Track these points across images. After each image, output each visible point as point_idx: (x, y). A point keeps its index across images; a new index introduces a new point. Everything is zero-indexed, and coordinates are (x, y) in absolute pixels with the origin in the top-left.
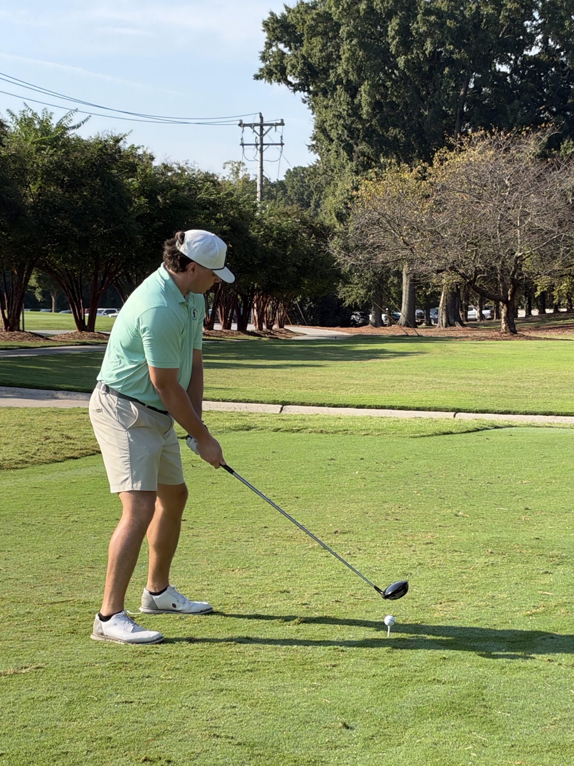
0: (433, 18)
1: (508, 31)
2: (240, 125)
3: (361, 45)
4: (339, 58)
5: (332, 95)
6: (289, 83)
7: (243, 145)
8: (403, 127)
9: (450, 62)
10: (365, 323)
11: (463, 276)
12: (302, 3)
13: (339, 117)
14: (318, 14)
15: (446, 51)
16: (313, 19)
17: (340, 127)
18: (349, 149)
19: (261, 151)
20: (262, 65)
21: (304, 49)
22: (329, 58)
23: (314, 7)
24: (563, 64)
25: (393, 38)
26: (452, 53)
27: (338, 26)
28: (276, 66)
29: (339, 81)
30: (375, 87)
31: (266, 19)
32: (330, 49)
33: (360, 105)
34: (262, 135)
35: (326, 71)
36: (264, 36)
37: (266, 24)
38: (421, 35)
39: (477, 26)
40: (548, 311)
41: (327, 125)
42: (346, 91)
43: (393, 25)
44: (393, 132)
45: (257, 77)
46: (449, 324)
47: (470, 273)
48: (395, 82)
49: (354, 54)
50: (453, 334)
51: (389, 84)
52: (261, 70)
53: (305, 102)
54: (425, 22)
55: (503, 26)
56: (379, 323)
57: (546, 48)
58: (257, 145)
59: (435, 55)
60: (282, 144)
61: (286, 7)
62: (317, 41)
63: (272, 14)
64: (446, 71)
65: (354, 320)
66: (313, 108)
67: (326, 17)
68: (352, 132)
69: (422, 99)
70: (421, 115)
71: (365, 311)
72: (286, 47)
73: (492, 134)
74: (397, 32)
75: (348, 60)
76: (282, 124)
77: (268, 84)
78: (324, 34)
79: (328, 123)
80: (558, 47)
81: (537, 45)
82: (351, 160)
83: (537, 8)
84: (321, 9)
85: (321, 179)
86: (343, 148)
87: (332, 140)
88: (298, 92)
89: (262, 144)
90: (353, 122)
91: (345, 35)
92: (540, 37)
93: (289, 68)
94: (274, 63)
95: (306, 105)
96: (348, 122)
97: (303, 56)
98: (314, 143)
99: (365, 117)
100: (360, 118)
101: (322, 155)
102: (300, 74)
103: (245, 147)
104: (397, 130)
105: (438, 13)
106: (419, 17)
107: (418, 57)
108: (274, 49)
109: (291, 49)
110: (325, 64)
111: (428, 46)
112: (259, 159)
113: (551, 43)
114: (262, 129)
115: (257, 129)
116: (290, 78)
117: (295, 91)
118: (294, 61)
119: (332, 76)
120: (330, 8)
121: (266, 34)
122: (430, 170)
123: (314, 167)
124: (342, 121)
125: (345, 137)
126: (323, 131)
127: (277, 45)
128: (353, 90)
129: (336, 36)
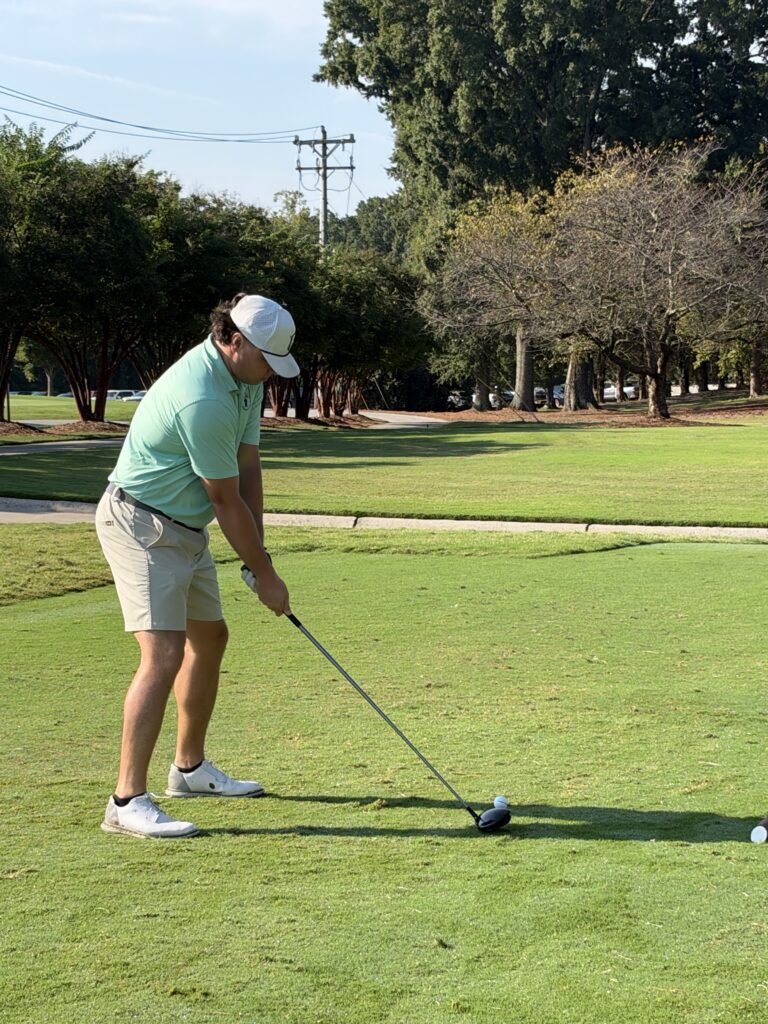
1: (654, 13)
2: (295, 142)
3: (458, 34)
4: (428, 51)
5: (418, 100)
6: (360, 86)
7: (299, 169)
8: (514, 143)
9: (576, 55)
10: (467, 406)
11: (597, 341)
15: (571, 40)
17: (430, 145)
18: (442, 174)
19: (325, 177)
20: (324, 62)
21: (380, 40)
22: (413, 52)
24: (727, 57)
25: (499, 24)
26: (578, 42)
27: (425, 8)
28: (342, 63)
29: (428, 83)
30: (475, 89)
32: (415, 40)
33: (456, 115)
34: (325, 156)
35: (409, 69)
36: (325, 24)
37: (328, 7)
38: (536, 19)
40: (712, 387)
41: (411, 142)
42: (437, 95)
43: (499, 6)
44: (501, 149)
45: (317, 78)
46: (579, 406)
47: (606, 336)
48: (502, 82)
49: (447, 45)
50: (585, 419)
51: (494, 85)
52: (323, 68)
53: (382, 111)
55: (646, 6)
56: (485, 406)
57: (704, 36)
58: (318, 169)
59: (555, 46)
60: (352, 168)
62: (398, 29)
64: (571, 66)
65: (451, 403)
66: (392, 118)
68: (445, 150)
69: (539, 106)
70: (538, 127)
71: (466, 389)
72: (355, 37)
73: (633, 151)
74: (505, 16)
75: (439, 54)
76: (352, 140)
77: (332, 87)
78: (407, 19)
79: (414, 139)
80: (720, 34)
81: (692, 31)
82: (445, 187)
85: (406, 214)
86: (434, 172)
87: (418, 162)
88: (373, 97)
89: (326, 168)
90: (446, 138)
91: (435, 21)
92: (695, 21)
93: (360, 65)
94: (340, 59)
95: (384, 116)
96: (441, 137)
97: (378, 49)
98: (395, 165)
99: (462, 129)
100: (456, 131)
101: (406, 182)
102: (375, 73)
103: (303, 171)
104: (506, 148)
107: (533, 49)
108: (340, 40)
109: (362, 40)
110: (408, 60)
111: (547, 34)
112: (321, 187)
113: (710, 28)
114: (325, 148)
115: (319, 147)
116: (362, 79)
117: (368, 96)
118: (367, 56)
119: (417, 76)
121: (328, 21)
122: (550, 200)
123: (396, 199)
124: (432, 136)
125: (436, 157)
126: (407, 149)
127: (343, 35)
128: (446, 94)
129: (423, 22)
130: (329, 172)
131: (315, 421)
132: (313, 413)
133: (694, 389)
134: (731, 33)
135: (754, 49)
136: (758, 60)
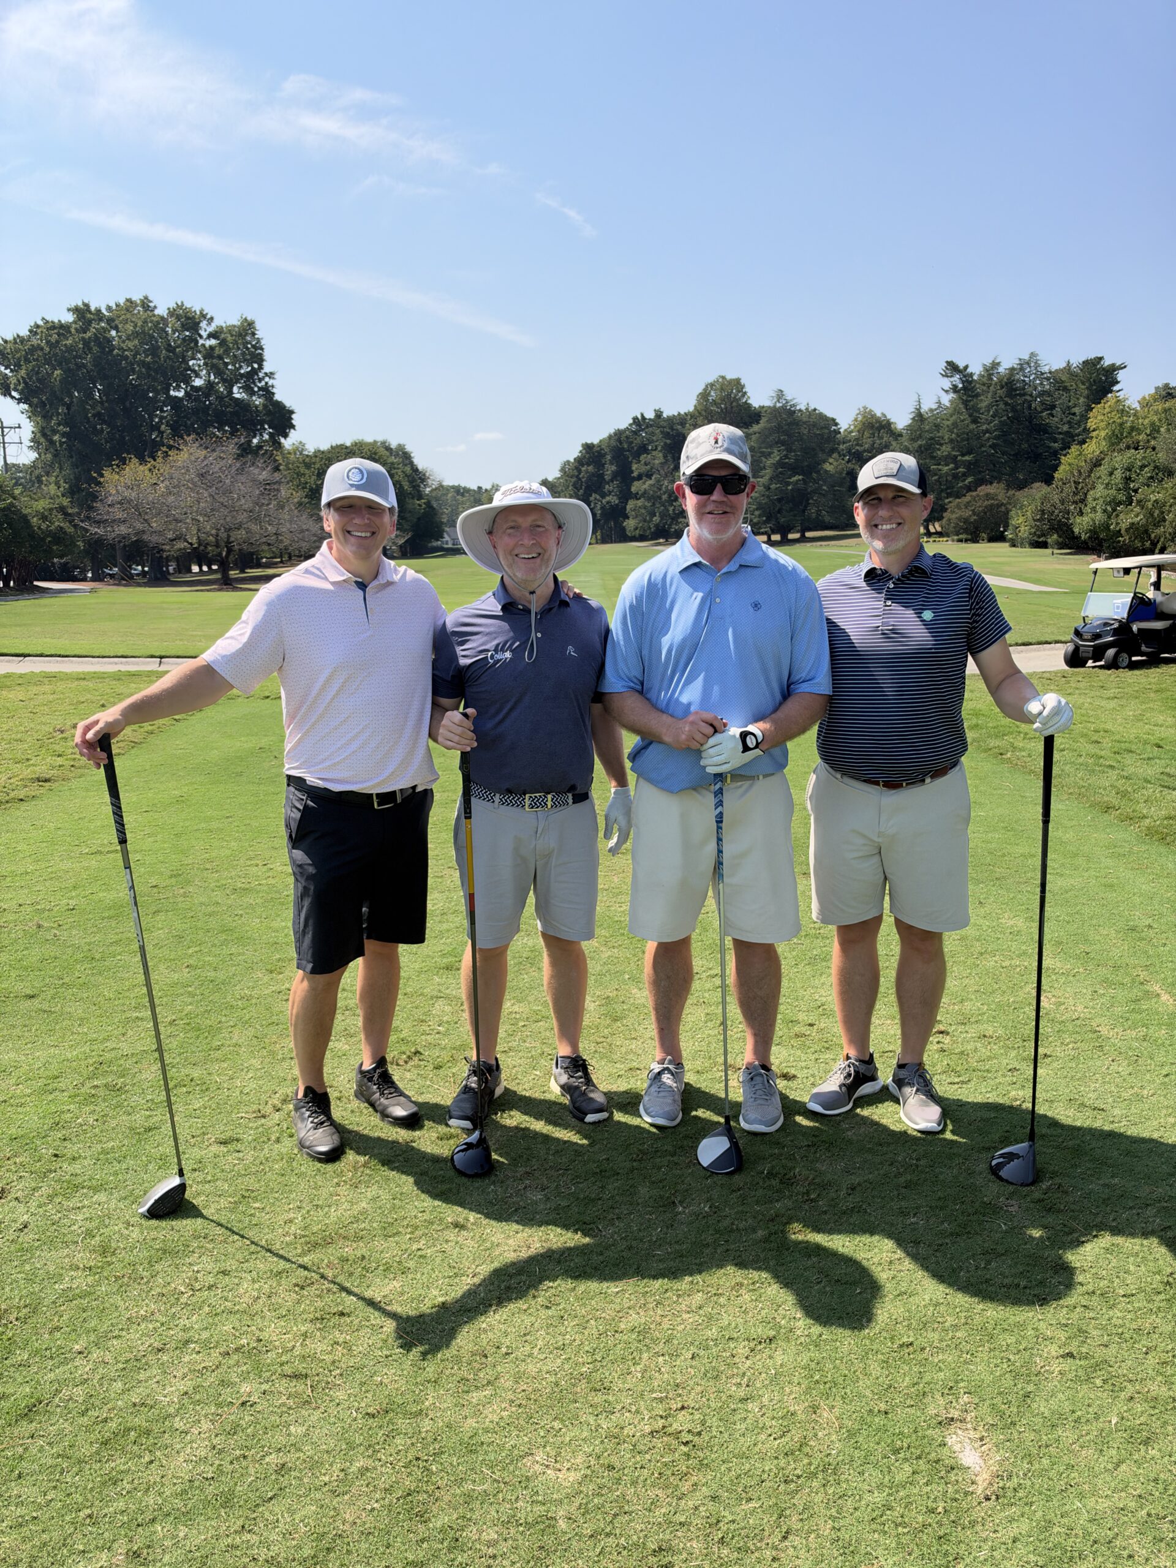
6: (13, 397)
10: (84, 580)
11: (189, 543)
12: (18, 336)
13: (59, 424)
14: (31, 345)
16: (28, 349)
17: (60, 432)
18: (69, 450)
19: (4, 449)
21: (22, 372)
23: (29, 339)
24: (222, 393)
29: (56, 397)
33: (74, 417)
34: (3, 436)
40: (215, 567)
42: (63, 405)
53: (23, 413)
56: (97, 578)
57: (208, 381)
60: (21, 443)
66: (29, 417)
67: (38, 348)
68: (69, 436)
72: (6, 369)
73: (202, 439)
75: (61, 382)
76: (19, 427)
80: (217, 380)
81: (201, 378)
82: (71, 457)
83: (200, 352)
84: (35, 341)
85: (40, 472)
87: (52, 442)
88: (21, 404)
89: (4, 443)
92: (204, 372)
93: (12, 386)
95: (24, 416)
96: (67, 428)
98: (32, 444)
99: (79, 424)
101: (39, 454)
102: (24, 390)
105: (129, 349)
106: (115, 352)
109: (12, 371)
113: (212, 377)
114: (3, 431)
116: (14, 394)
117: (18, 403)
118: (16, 380)
120: (41, 341)
123: (32, 463)
124: (61, 428)
125: (65, 440)
126: (44, 435)
130: (6, 445)
132: (12, 583)
133: (205, 568)
134: (224, 381)
135: (235, 389)
136: (237, 396)
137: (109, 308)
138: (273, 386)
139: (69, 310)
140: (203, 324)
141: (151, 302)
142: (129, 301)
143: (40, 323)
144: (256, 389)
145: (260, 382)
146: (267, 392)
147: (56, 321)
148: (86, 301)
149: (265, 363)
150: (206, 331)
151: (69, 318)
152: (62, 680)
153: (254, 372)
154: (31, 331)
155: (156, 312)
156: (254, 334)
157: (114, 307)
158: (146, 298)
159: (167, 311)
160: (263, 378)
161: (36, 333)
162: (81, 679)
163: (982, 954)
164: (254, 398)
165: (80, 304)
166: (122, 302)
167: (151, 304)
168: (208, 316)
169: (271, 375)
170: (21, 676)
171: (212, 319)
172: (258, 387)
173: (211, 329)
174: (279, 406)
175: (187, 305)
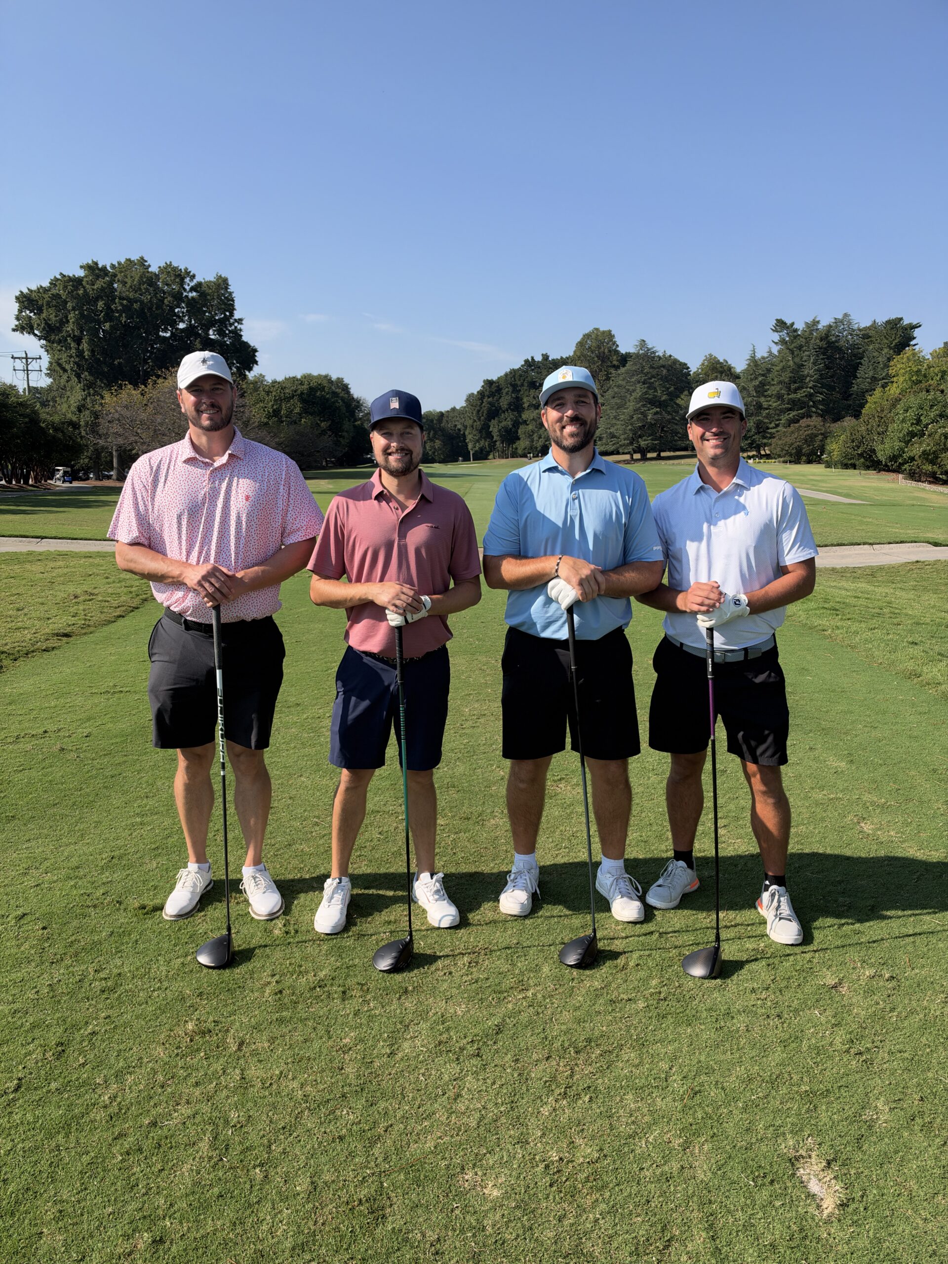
0: (125, 302)
1: (167, 313)
2: (12, 357)
3: (82, 315)
4: (68, 321)
5: (64, 343)
6: (35, 335)
7: (15, 370)
10: (88, 479)
12: (41, 287)
13: (71, 357)
14: (52, 294)
16: (49, 297)
17: (72, 363)
18: (78, 376)
19: (28, 375)
20: (17, 323)
21: (44, 315)
22: (61, 321)
23: (49, 289)
24: (200, 335)
25: (101, 312)
26: (137, 323)
27: (66, 302)
28: (26, 324)
29: (69, 335)
30: (90, 340)
31: (17, 295)
32: (61, 316)
33: (83, 351)
34: (27, 365)
35: (59, 329)
36: (16, 306)
37: (17, 298)
38: (118, 311)
39: (150, 309)
41: (60, 361)
42: (74, 341)
43: (100, 304)
49: (77, 319)
52: (16, 326)
53: (42, 347)
54: (122, 304)
56: (98, 478)
58: (24, 370)
59: (127, 324)
60: (41, 371)
61: (29, 289)
62: (51, 310)
63: (21, 292)
64: (135, 333)
66: (47, 351)
67: (57, 296)
68: (79, 366)
71: (87, 471)
72: (31, 313)
74: (104, 309)
75: (73, 323)
76: (40, 358)
77: (21, 335)
78: (57, 306)
79: (64, 360)
80: (196, 324)
81: (184, 322)
82: (80, 382)
83: (184, 302)
84: (54, 291)
85: (55, 393)
86: (74, 375)
87: (65, 370)
88: (42, 341)
89: (28, 370)
90: (80, 360)
91: (71, 308)
92: (187, 318)
93: (36, 326)
94: (25, 322)
95: (43, 350)
96: (77, 360)
97: (44, 319)
98: (49, 372)
99: (86, 357)
100: (84, 358)
101: (54, 380)
102: (44, 329)
105: (128, 299)
106: (117, 300)
107: (117, 324)
108: (24, 314)
109: (35, 314)
110: (59, 325)
112: (26, 378)
113: (193, 322)
114: (27, 361)
115: (24, 361)
116: (36, 332)
117: (40, 340)
118: (39, 322)
119: (64, 332)
120: (59, 291)
121: (18, 304)
123: (49, 387)
124: (73, 359)
125: (75, 369)
126: (60, 365)
127: (25, 312)
128: (78, 340)
129: (65, 308)
130: (29, 372)
131: (32, 486)
132: (30, 482)
134: (202, 325)
135: (211, 332)
136: (212, 337)
137: (113, 266)
138: (241, 330)
139: (81, 267)
140: (187, 280)
141: (146, 261)
142: (129, 260)
143: (59, 277)
144: (227, 332)
145: (231, 327)
146: (237, 334)
147: (71, 275)
148: (95, 260)
149: (235, 312)
150: (189, 285)
151: (81, 273)
152: (73, 557)
153: (227, 319)
154: (51, 283)
155: (150, 270)
156: (226, 288)
157: (117, 265)
158: (142, 258)
159: (158, 269)
160: (233, 324)
161: (55, 285)
162: (87, 557)
163: (813, 788)
164: (226, 339)
165: (90, 262)
166: (123, 261)
167: (146, 264)
168: (191, 274)
169: (240, 321)
170: (40, 554)
171: (194, 276)
172: (229, 330)
173: (192, 284)
174: (246, 345)
175: (175, 264)
